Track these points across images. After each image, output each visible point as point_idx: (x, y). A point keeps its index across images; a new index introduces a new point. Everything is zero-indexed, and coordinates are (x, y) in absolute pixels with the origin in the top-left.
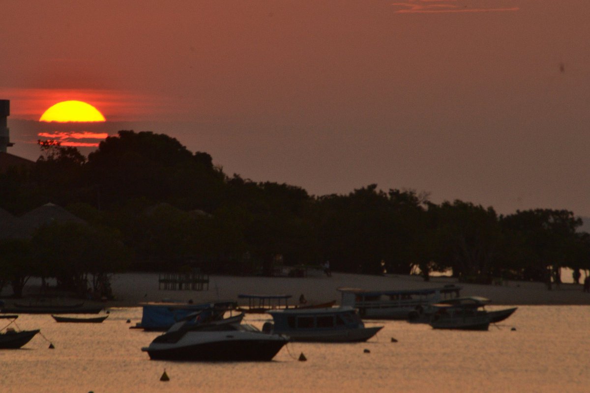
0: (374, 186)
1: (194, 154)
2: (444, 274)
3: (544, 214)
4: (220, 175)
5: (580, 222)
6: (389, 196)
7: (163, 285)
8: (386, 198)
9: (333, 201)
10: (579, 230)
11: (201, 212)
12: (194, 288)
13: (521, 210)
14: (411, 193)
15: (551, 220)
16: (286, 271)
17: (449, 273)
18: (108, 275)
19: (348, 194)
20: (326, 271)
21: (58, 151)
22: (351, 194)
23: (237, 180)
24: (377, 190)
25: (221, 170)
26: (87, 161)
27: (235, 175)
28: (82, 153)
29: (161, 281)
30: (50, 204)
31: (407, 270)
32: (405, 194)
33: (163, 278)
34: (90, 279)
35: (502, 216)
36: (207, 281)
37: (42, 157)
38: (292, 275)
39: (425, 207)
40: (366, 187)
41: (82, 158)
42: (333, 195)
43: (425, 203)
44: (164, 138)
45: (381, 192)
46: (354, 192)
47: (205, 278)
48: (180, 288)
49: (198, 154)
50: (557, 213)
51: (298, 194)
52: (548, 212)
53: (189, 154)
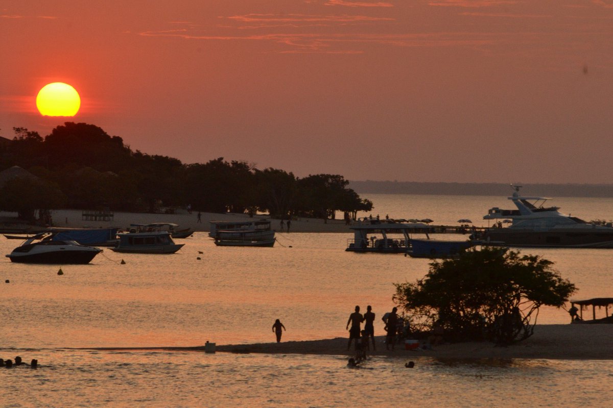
0: (222, 159)
1: (112, 137)
2: (265, 213)
3: (325, 177)
4: (128, 150)
5: (347, 182)
6: (231, 165)
7: (85, 217)
8: (229, 166)
9: (197, 168)
10: (347, 187)
11: (111, 173)
12: (104, 220)
13: (312, 175)
14: (245, 163)
15: (330, 181)
16: (164, 210)
17: (267, 213)
18: (50, 211)
19: (205, 164)
20: (189, 210)
21: (26, 134)
22: (207, 163)
23: (139, 154)
24: (223, 161)
25: (129, 147)
26: (44, 141)
27: (137, 151)
28: (41, 136)
29: (83, 215)
30: (16, 166)
31: (242, 211)
32: (241, 164)
33: (85, 213)
34: (37, 215)
35: (298, 178)
36: (112, 216)
37: (16, 138)
38: (167, 213)
39: (253, 172)
40: (217, 159)
41: (41, 139)
42: (196, 164)
43: (253, 169)
44: (93, 127)
45: (226, 162)
46: (209, 162)
47: (112, 214)
48: (96, 220)
49: (114, 137)
50: (333, 177)
51: (175, 163)
52: (328, 176)
53: (109, 137)
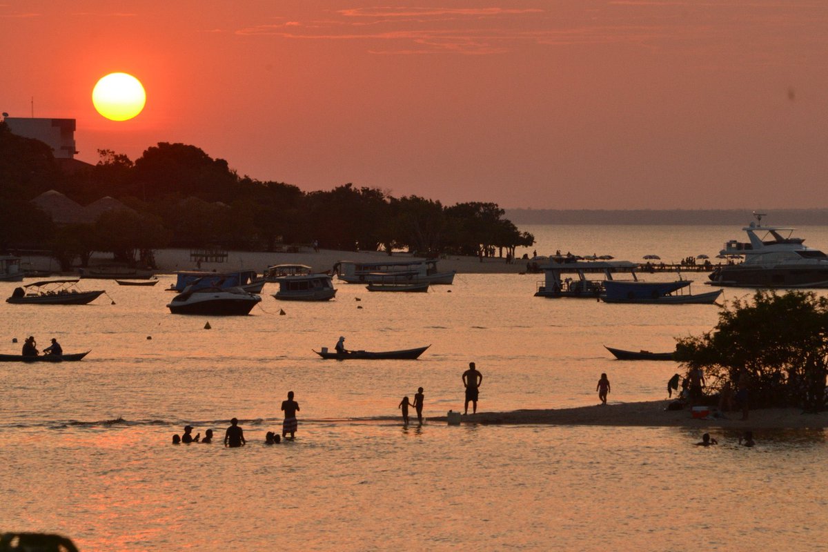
0: (350, 185)
1: (214, 160)
2: (402, 250)
3: (476, 206)
4: (234, 176)
5: (503, 212)
6: (361, 193)
7: (193, 258)
8: (359, 193)
9: (320, 196)
10: (502, 217)
11: (221, 204)
12: (216, 261)
13: (460, 203)
14: (378, 190)
15: (482, 210)
16: (285, 248)
17: (406, 250)
18: (153, 251)
19: (330, 191)
20: (315, 248)
21: (113, 157)
22: (333, 191)
23: (247, 180)
24: (352, 188)
25: (235, 173)
26: (134, 165)
27: (245, 176)
28: (131, 160)
29: (192, 255)
30: (108, 197)
31: (374, 248)
32: (373, 190)
33: (193, 252)
34: (137, 255)
35: (446, 207)
36: (227, 256)
37: (100, 162)
38: (289, 251)
39: (389, 201)
40: (344, 186)
41: (131, 163)
42: (319, 191)
43: (388, 197)
44: (192, 148)
45: (355, 189)
46: (335, 189)
47: (225, 253)
48: (207, 261)
49: (218, 160)
50: (485, 205)
51: (294, 190)
52: (480, 205)
53: (211, 160)
